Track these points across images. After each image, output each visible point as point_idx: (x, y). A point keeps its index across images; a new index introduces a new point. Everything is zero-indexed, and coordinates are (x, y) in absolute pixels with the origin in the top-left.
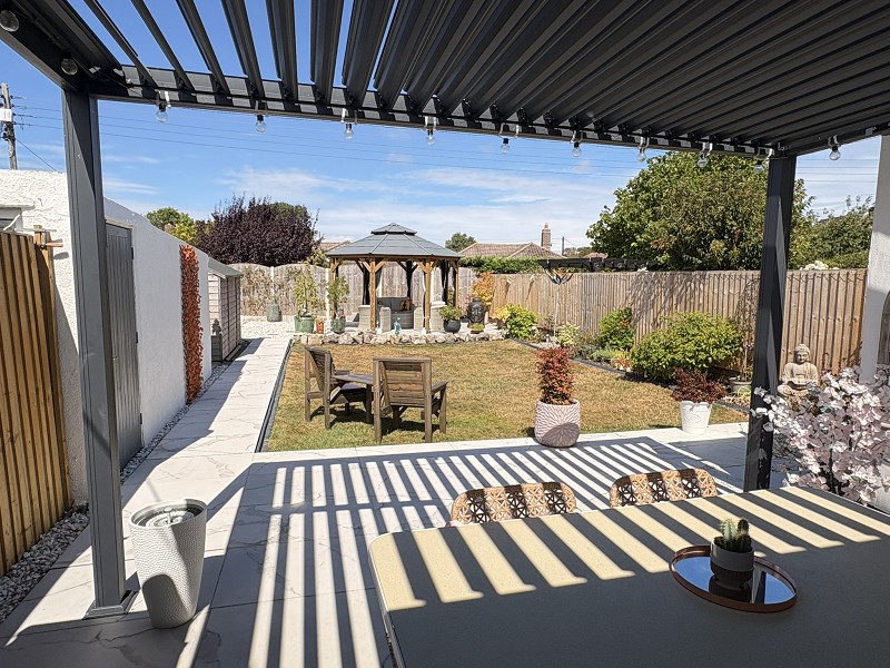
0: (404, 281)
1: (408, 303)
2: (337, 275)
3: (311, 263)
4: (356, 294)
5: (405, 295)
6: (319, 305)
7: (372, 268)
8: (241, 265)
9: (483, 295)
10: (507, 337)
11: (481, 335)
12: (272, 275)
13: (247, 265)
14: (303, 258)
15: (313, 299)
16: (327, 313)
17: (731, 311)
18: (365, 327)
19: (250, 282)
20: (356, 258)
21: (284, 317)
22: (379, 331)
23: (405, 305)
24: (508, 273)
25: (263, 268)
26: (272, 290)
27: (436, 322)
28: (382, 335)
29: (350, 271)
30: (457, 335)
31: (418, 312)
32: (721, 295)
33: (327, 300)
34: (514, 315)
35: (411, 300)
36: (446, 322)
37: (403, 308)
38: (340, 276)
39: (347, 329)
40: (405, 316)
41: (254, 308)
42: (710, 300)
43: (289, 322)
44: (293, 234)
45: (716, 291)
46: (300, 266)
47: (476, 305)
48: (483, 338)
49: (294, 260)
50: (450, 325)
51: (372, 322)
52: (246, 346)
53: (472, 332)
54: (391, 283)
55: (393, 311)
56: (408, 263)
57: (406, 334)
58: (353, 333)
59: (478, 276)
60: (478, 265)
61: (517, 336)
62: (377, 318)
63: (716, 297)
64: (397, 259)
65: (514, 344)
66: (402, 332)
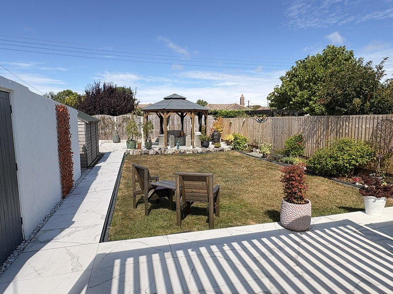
0: (180, 122)
1: (182, 133)
2: (147, 120)
3: (134, 114)
4: (156, 129)
5: (180, 129)
6: (138, 135)
7: (165, 116)
8: (100, 116)
9: (218, 128)
10: (233, 149)
11: (220, 149)
12: (115, 120)
13: (103, 116)
14: (130, 111)
15: (135, 132)
16: (143, 139)
17: (367, 137)
18: (162, 145)
19: (105, 124)
20: (156, 111)
21: (121, 140)
22: (169, 147)
23: (180, 134)
24: (230, 117)
25: (110, 116)
26: (116, 128)
27: (197, 142)
28: (171, 149)
29: (153, 117)
30: (208, 149)
31: (188, 138)
32: (360, 129)
33: (142, 132)
34: (236, 139)
35: (183, 132)
36: (202, 143)
37: (180, 136)
38: (149, 120)
39: (153, 146)
40: (181, 139)
41: (106, 137)
42: (353, 131)
43: (124, 143)
44: (125, 100)
45: (357, 126)
46: (129, 115)
47: (216, 134)
48: (221, 150)
49: (126, 113)
50: (204, 144)
51: (165, 143)
52: (101, 157)
53: (215, 147)
54: (173, 123)
55: (175, 137)
56: (182, 113)
57: (182, 148)
58: (156, 148)
59: (215, 119)
60: (215, 114)
61: (238, 148)
62: (168, 141)
63: (357, 130)
64: (176, 111)
65: (237, 153)
66: (181, 147)
